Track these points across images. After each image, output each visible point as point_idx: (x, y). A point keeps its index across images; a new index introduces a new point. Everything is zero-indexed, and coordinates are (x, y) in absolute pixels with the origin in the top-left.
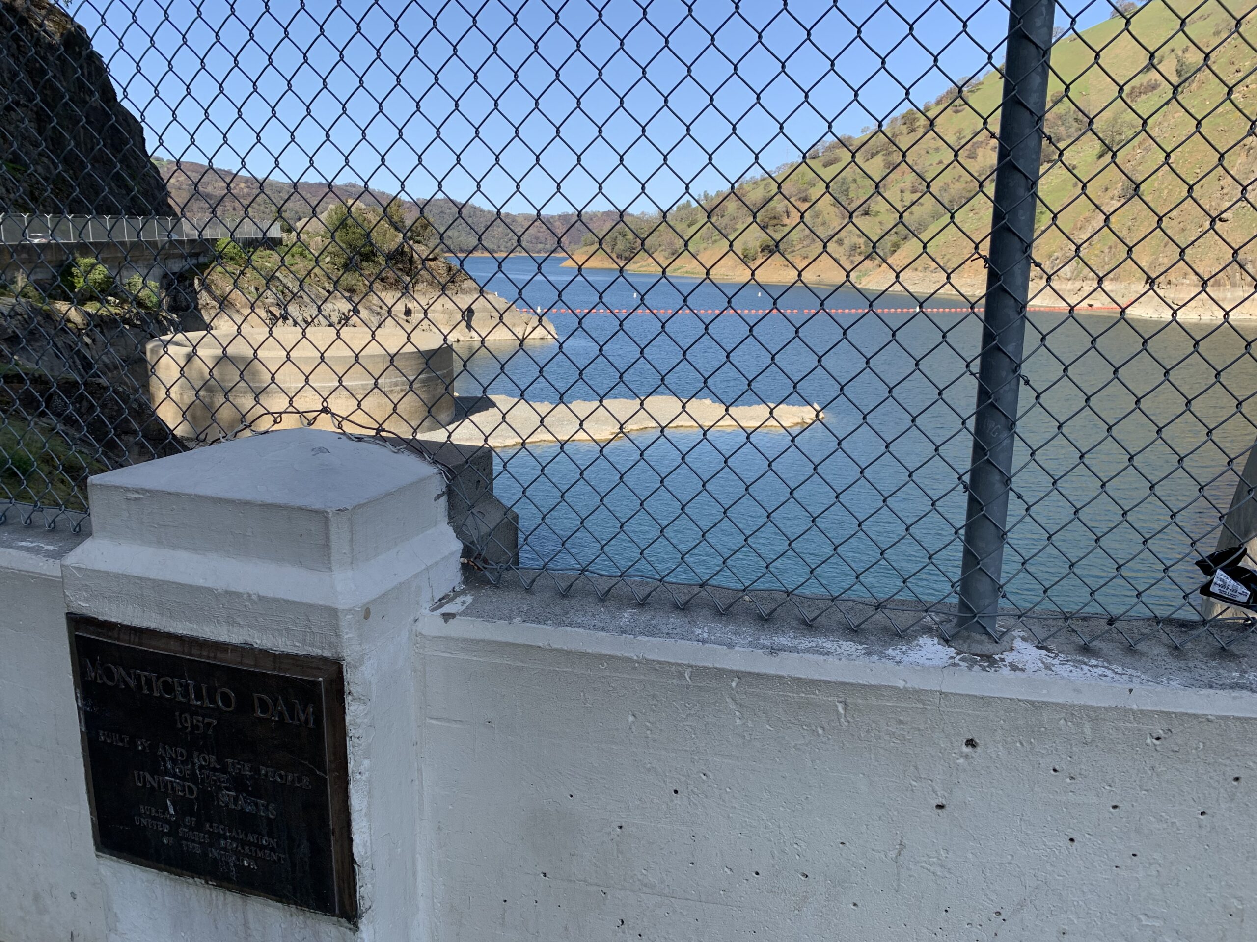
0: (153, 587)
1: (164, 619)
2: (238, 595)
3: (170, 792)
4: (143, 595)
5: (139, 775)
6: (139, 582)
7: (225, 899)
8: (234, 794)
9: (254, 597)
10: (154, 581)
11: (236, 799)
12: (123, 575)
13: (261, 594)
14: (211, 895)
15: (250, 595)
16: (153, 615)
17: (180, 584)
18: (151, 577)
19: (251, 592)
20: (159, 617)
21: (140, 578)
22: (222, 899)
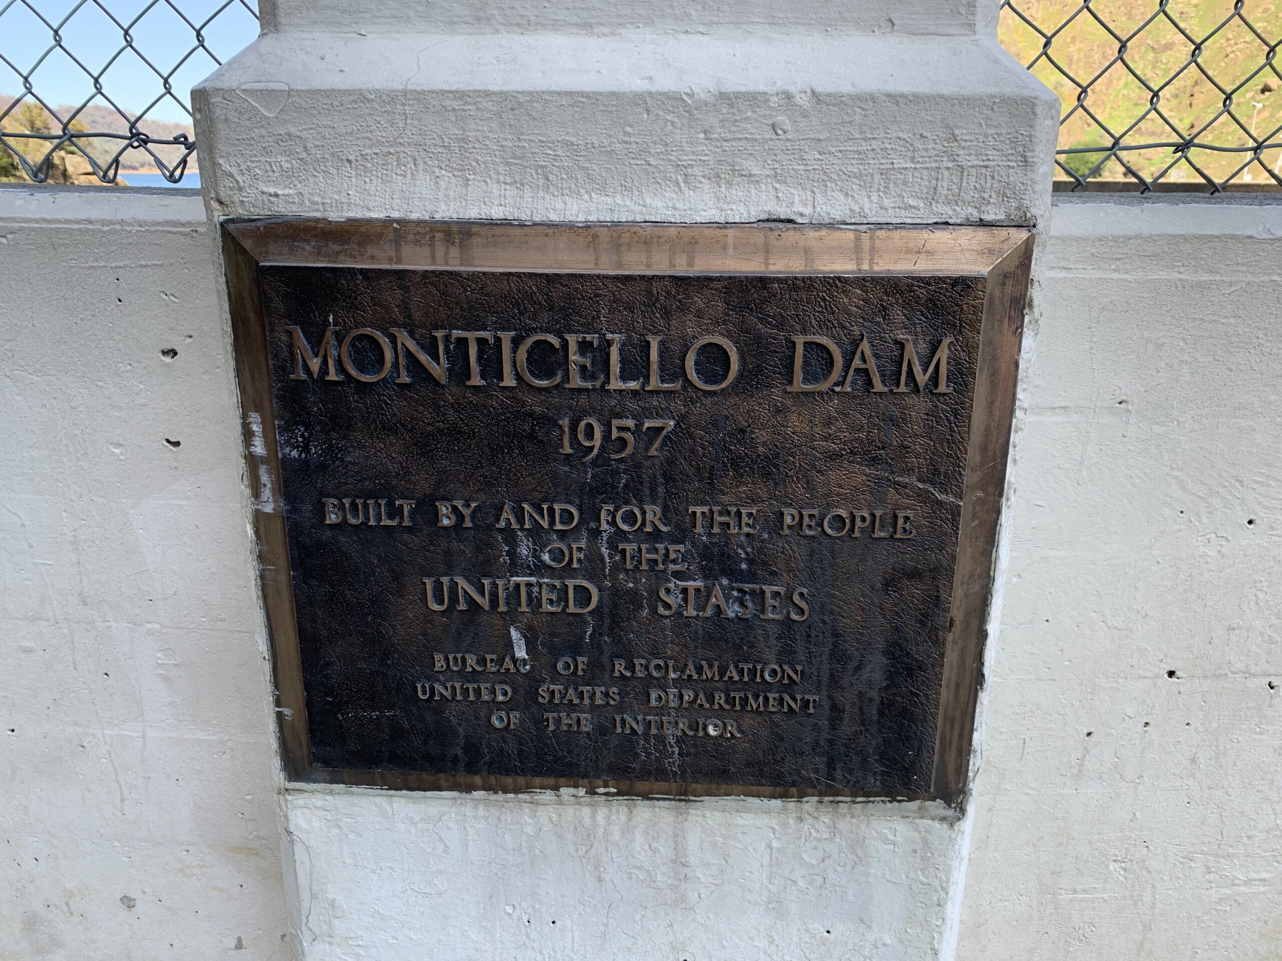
0: (499, 114)
1: (528, 193)
2: (755, 99)
3: (524, 608)
4: (464, 140)
5: (438, 586)
6: (456, 104)
7: (630, 819)
8: (699, 584)
9: (802, 100)
10: (503, 96)
11: (703, 596)
12: (405, 93)
13: (819, 89)
14: (593, 817)
15: (789, 97)
16: (495, 189)
17: (582, 94)
18: (493, 87)
19: (792, 89)
20: (511, 191)
21: (459, 95)
22: (623, 818)
